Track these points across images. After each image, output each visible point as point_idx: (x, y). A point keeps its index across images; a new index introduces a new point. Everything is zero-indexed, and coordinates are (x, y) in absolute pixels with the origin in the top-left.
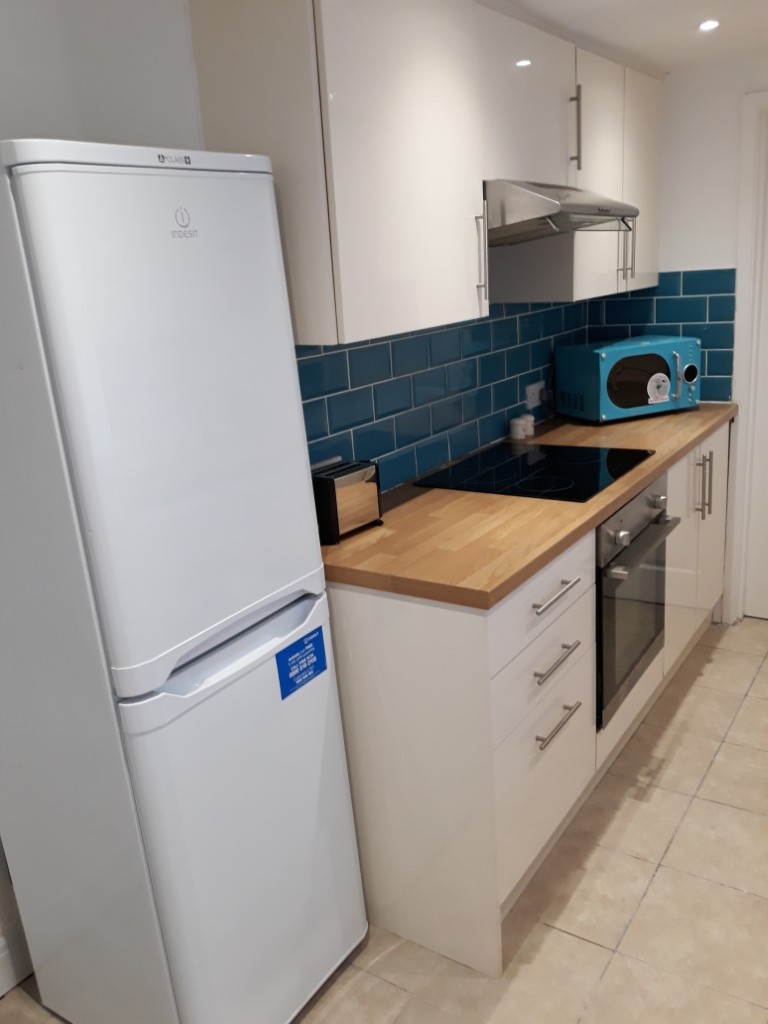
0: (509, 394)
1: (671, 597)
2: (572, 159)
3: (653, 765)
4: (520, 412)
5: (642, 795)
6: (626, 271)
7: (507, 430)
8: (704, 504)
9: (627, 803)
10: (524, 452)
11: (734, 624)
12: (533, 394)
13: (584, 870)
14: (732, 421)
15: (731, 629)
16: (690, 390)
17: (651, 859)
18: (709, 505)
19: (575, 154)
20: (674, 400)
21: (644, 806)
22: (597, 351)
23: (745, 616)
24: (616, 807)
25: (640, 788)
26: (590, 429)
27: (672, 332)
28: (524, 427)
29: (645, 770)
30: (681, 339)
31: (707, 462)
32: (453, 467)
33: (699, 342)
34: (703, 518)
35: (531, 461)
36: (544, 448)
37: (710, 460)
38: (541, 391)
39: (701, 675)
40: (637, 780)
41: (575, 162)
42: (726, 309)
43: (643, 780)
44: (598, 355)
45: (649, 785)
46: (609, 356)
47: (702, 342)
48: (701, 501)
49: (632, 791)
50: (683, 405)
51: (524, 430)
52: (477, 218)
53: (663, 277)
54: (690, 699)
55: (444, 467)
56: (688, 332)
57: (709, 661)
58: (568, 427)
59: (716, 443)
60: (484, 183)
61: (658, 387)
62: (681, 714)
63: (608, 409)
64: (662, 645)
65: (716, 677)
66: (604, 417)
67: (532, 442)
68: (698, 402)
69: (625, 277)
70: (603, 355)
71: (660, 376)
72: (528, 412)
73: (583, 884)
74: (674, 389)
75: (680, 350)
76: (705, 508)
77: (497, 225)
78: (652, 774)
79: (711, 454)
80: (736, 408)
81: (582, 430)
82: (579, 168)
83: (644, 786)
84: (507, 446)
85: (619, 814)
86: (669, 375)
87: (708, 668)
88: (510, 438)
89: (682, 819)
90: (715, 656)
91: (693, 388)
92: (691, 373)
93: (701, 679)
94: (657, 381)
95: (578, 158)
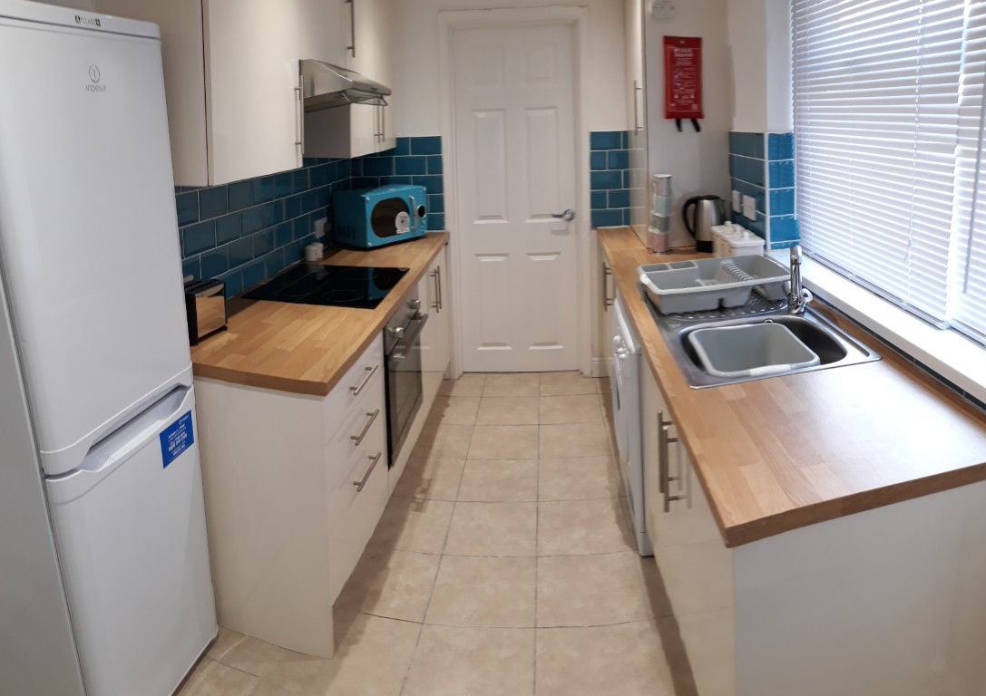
0: (304, 227)
1: (424, 367)
2: (349, 48)
3: (424, 485)
4: (311, 241)
5: (420, 508)
6: (380, 136)
7: (302, 254)
8: (436, 302)
9: (411, 515)
10: (314, 271)
11: (458, 379)
12: (320, 227)
13: (388, 569)
14: (447, 244)
15: (458, 383)
16: (422, 224)
17: (435, 552)
18: (440, 302)
19: (351, 45)
20: (413, 230)
21: (424, 515)
22: (363, 196)
23: (465, 373)
24: (403, 519)
25: (419, 503)
26: (361, 253)
27: (406, 182)
28: (316, 252)
29: (419, 489)
30: (411, 187)
31: (437, 272)
32: (269, 283)
33: (425, 189)
34: (438, 312)
35: (320, 277)
36: (327, 268)
37: (438, 272)
38: (325, 225)
39: (443, 416)
40: (415, 498)
41: (351, 50)
42: (437, 166)
43: (419, 496)
44: (364, 199)
45: (424, 500)
46: (372, 198)
47: (428, 189)
48: (435, 300)
49: (413, 506)
50: (418, 235)
51: (316, 254)
52: (296, 89)
53: (399, 140)
54: (440, 434)
55: (263, 283)
56: (416, 182)
57: (447, 406)
58: (344, 252)
59: (439, 261)
60: (300, 62)
61: (402, 222)
62: (436, 445)
63: (372, 239)
64: (421, 402)
65: (452, 416)
66: (370, 244)
67: (322, 263)
68: (426, 231)
69: (379, 142)
70: (368, 199)
71: (403, 214)
72: (317, 241)
73: (390, 579)
74: (412, 223)
75: (413, 194)
76: (438, 305)
77: (308, 96)
78: (425, 491)
79: (439, 267)
80: (449, 233)
81: (356, 254)
82: (354, 56)
83: (421, 501)
84: (304, 266)
85: (407, 524)
86: (408, 211)
87: (448, 411)
88: (305, 260)
89: (451, 519)
90: (451, 402)
91: (424, 222)
92: (422, 211)
93: (444, 419)
94: (401, 217)
95: (352, 48)
